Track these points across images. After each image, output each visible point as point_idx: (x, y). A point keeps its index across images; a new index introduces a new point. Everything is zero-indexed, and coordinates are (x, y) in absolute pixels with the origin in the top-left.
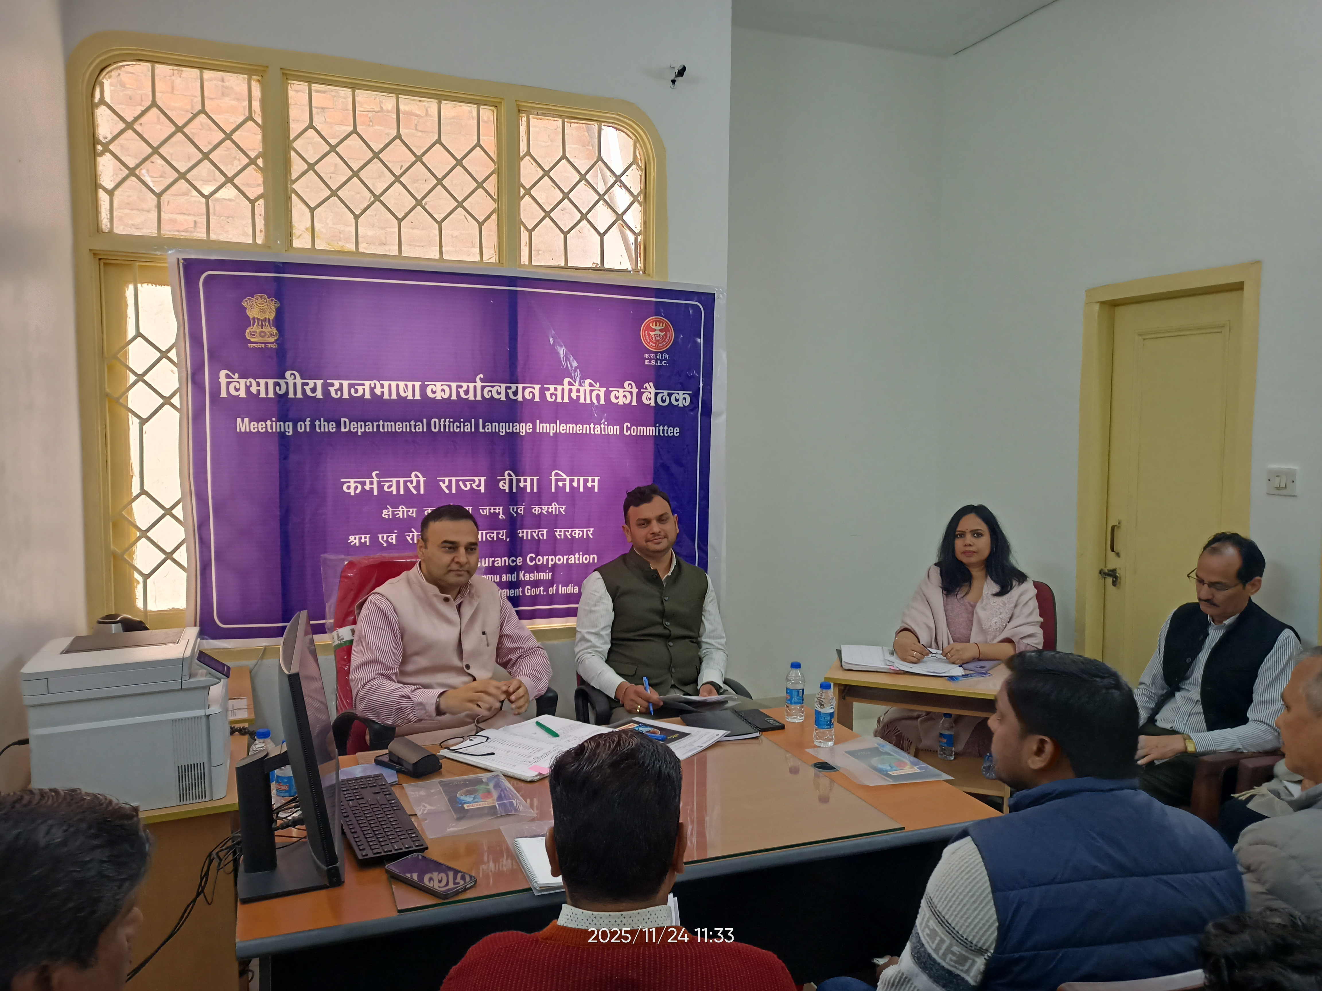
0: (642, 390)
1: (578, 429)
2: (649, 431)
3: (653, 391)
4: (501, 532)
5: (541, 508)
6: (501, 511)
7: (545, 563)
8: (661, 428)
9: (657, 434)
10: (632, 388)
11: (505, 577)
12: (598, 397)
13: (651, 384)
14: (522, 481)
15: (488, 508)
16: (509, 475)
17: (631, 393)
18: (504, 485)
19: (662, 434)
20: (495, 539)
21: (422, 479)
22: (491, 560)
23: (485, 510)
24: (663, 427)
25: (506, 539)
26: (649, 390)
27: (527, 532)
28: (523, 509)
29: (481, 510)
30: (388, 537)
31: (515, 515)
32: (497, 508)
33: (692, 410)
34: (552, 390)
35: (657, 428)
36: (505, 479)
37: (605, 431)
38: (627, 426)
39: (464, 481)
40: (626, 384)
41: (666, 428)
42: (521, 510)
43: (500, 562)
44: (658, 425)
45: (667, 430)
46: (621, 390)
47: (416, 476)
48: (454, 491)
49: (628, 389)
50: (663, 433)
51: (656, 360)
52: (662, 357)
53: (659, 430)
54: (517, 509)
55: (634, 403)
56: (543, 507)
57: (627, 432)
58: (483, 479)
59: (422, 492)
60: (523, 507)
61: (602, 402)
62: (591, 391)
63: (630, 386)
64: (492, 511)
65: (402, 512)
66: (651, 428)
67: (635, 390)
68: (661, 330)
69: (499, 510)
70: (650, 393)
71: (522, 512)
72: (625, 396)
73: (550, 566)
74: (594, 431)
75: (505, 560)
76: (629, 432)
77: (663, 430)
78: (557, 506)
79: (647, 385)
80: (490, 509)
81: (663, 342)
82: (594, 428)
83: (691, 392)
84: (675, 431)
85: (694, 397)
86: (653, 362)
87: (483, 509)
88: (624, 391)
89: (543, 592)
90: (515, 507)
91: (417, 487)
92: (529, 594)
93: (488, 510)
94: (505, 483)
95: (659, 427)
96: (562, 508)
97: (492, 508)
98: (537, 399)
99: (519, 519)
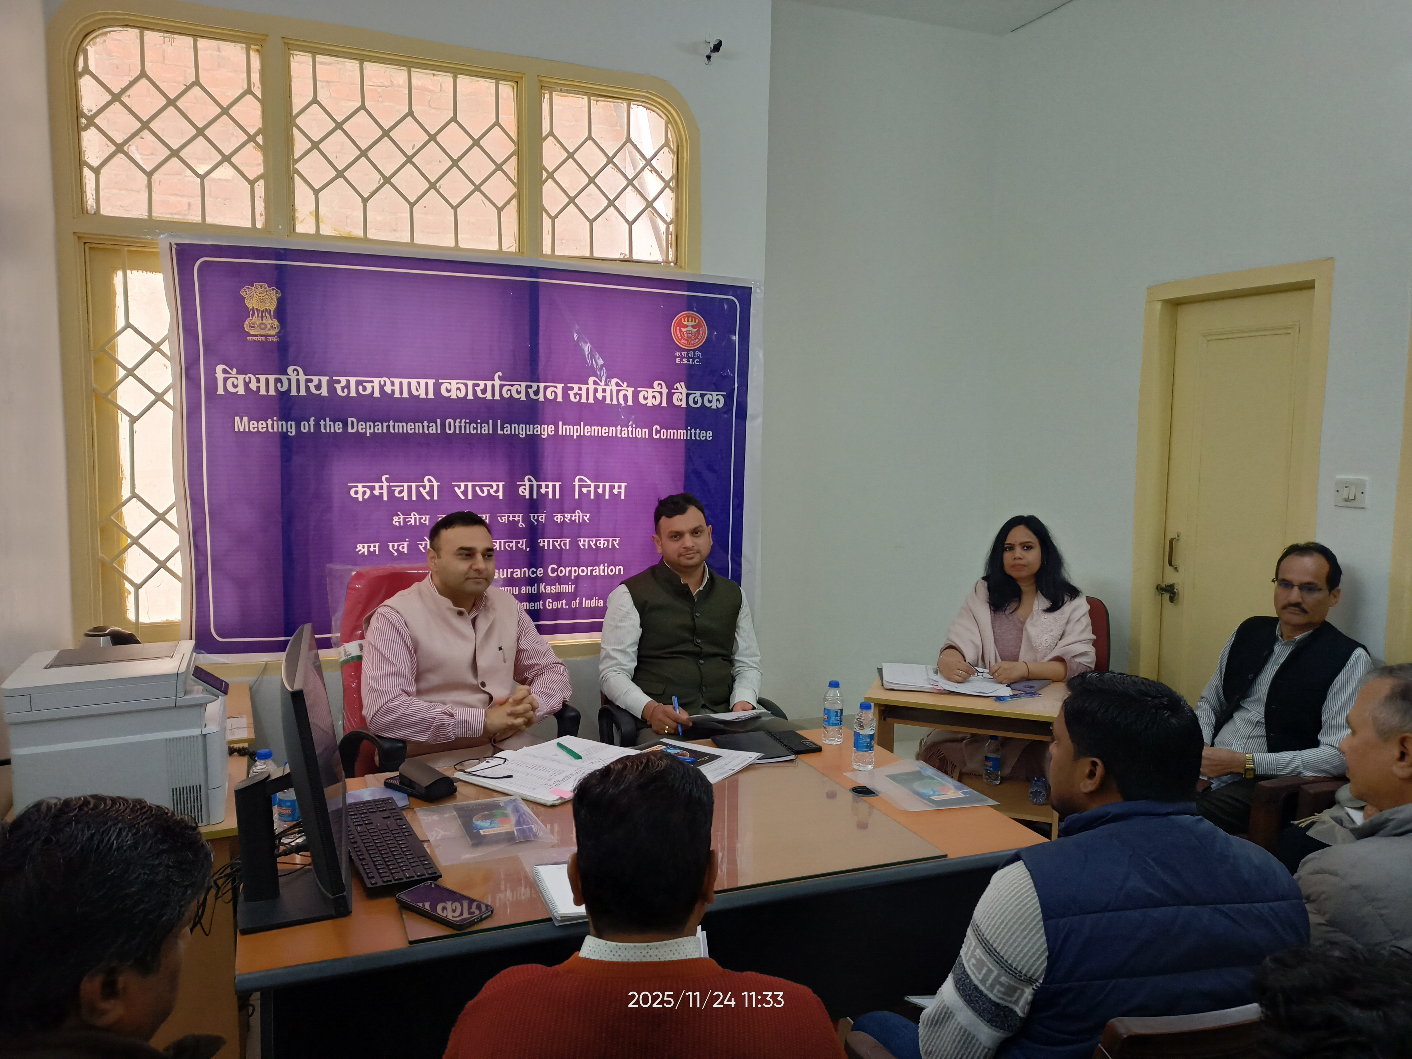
0: (673, 391)
1: (604, 431)
2: (681, 434)
3: (684, 391)
4: (521, 541)
5: (564, 516)
6: (520, 518)
7: (567, 575)
8: (693, 431)
9: (689, 438)
10: (661, 388)
11: (524, 589)
12: (625, 397)
13: (683, 384)
14: (544, 486)
15: (506, 515)
16: (530, 480)
17: (661, 393)
18: (524, 491)
19: (693, 438)
20: (514, 549)
21: (436, 484)
22: (510, 571)
23: (503, 518)
24: (695, 430)
25: (526, 549)
26: (680, 390)
27: (548, 542)
28: (544, 517)
29: (499, 518)
30: (399, 546)
31: (536, 523)
32: (517, 515)
33: (725, 413)
34: (576, 390)
35: (689, 431)
36: (525, 485)
37: (632, 434)
38: (656, 428)
39: (481, 487)
40: (656, 383)
41: (698, 431)
42: (542, 518)
43: (519, 573)
44: (689, 428)
45: (700, 434)
46: (650, 390)
47: (430, 481)
48: (470, 497)
49: (657, 389)
50: (695, 436)
51: (688, 358)
52: (694, 355)
53: (691, 434)
54: (538, 516)
55: (664, 404)
56: (566, 515)
57: (656, 435)
58: (501, 484)
59: (436, 498)
60: (544, 515)
61: (630, 403)
62: (618, 391)
63: (660, 386)
64: (511, 519)
65: (414, 518)
66: (682, 431)
67: (665, 391)
68: (693, 326)
69: (519, 517)
70: (681, 393)
71: (543, 520)
72: (654, 397)
73: (573, 578)
74: (621, 434)
75: (525, 571)
76: (658, 435)
77: (695, 434)
78: (581, 514)
79: (678, 385)
80: (509, 517)
81: (695, 339)
82: (621, 431)
83: (725, 393)
84: (708, 435)
85: (729, 398)
86: (685, 361)
87: (501, 517)
88: (653, 392)
89: (566, 606)
90: (536, 515)
91: (431, 493)
92: (551, 608)
93: (506, 518)
94: (525, 489)
95: (691, 430)
96: (586, 516)
97: (511, 515)
98: (560, 399)
99: (540, 527)
